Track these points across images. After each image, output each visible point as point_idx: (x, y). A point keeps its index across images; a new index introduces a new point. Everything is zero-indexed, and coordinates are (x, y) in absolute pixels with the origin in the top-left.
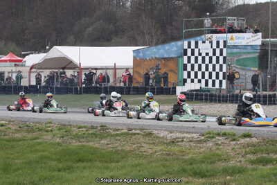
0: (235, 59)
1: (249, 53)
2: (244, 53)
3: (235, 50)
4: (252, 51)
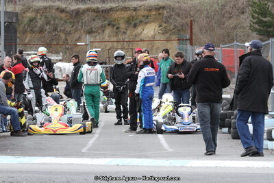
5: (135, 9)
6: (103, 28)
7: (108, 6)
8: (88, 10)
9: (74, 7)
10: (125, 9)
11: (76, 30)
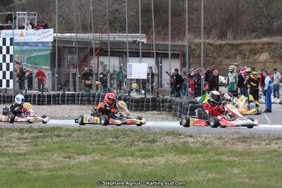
0: (26, 57)
1: (40, 50)
2: (35, 50)
3: (25, 48)
4: (43, 48)
5: (255, 44)
6: (236, 55)
7: (238, 42)
8: (227, 44)
9: (218, 42)
10: (249, 44)
11: (219, 57)
